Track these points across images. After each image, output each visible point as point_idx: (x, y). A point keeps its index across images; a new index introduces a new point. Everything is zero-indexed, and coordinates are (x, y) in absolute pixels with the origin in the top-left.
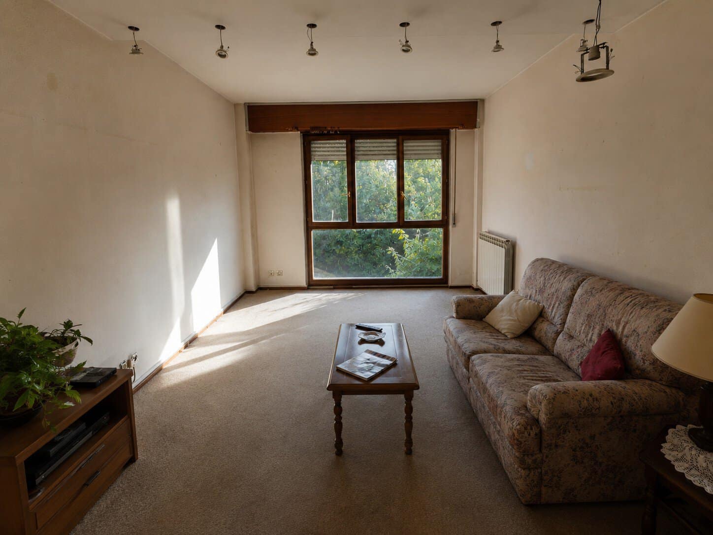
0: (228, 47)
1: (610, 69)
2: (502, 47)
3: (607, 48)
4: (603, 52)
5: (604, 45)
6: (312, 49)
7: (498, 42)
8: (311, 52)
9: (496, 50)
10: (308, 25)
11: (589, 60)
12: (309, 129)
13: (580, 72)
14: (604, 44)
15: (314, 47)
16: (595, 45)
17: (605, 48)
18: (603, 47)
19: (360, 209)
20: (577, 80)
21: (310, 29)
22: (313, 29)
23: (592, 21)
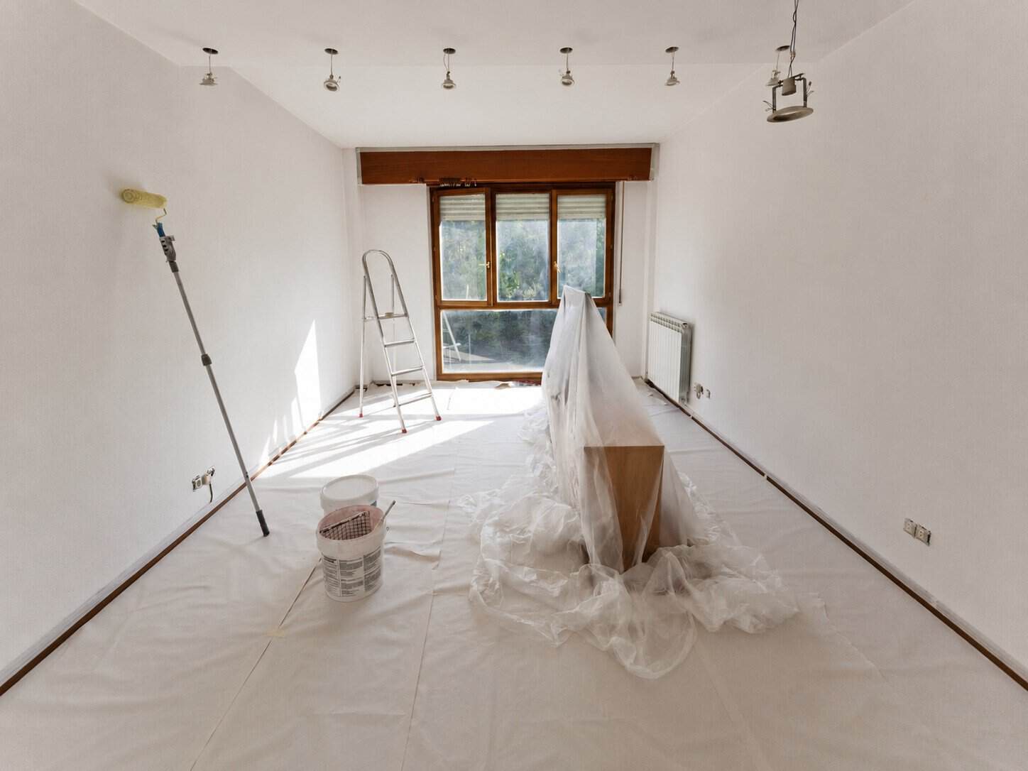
0: (340, 78)
1: (808, 106)
2: (678, 80)
3: (805, 80)
4: (799, 84)
5: (800, 77)
6: (449, 80)
7: (673, 73)
8: (447, 85)
9: (670, 83)
10: (445, 50)
11: (783, 95)
12: (438, 181)
13: (772, 110)
14: (800, 75)
15: (451, 78)
16: (790, 76)
17: (802, 81)
18: (800, 79)
19: (503, 284)
20: (769, 120)
21: (447, 55)
22: (451, 55)
23: (786, 47)
